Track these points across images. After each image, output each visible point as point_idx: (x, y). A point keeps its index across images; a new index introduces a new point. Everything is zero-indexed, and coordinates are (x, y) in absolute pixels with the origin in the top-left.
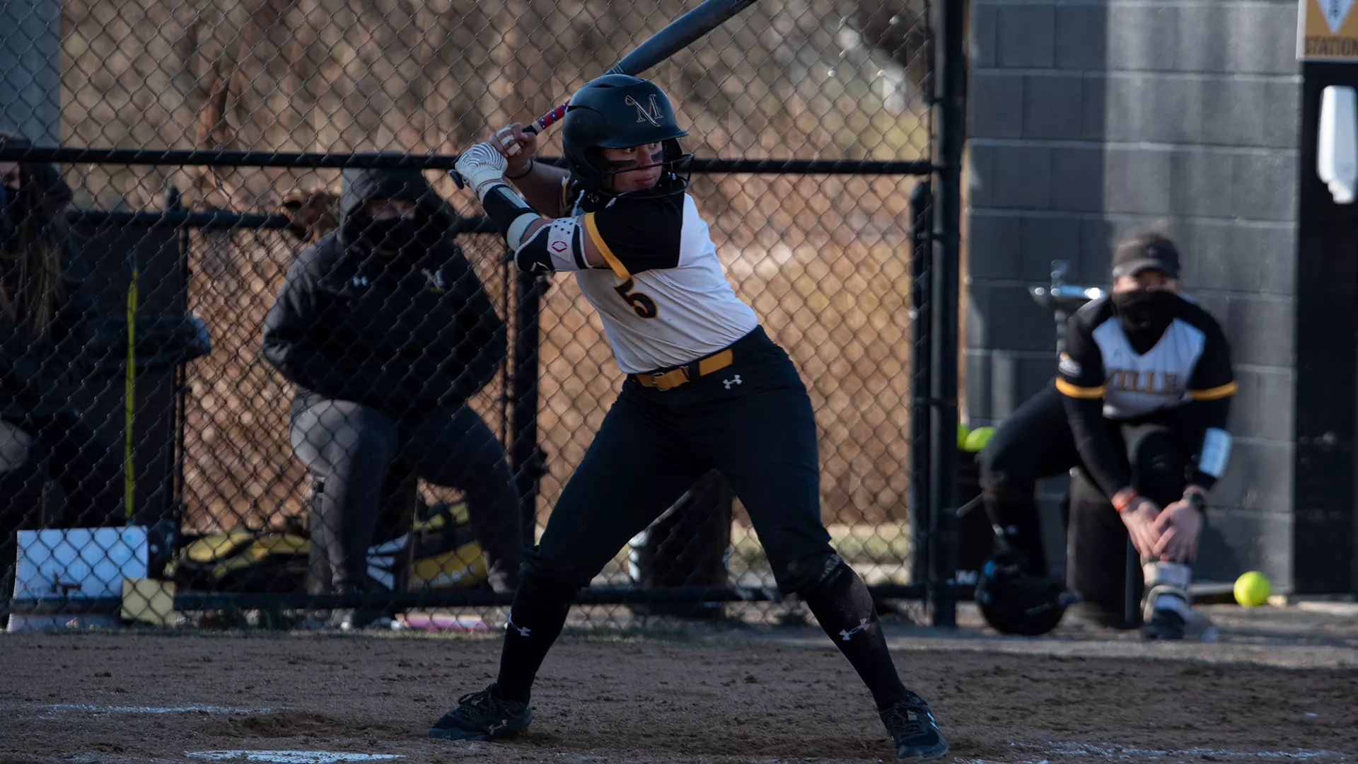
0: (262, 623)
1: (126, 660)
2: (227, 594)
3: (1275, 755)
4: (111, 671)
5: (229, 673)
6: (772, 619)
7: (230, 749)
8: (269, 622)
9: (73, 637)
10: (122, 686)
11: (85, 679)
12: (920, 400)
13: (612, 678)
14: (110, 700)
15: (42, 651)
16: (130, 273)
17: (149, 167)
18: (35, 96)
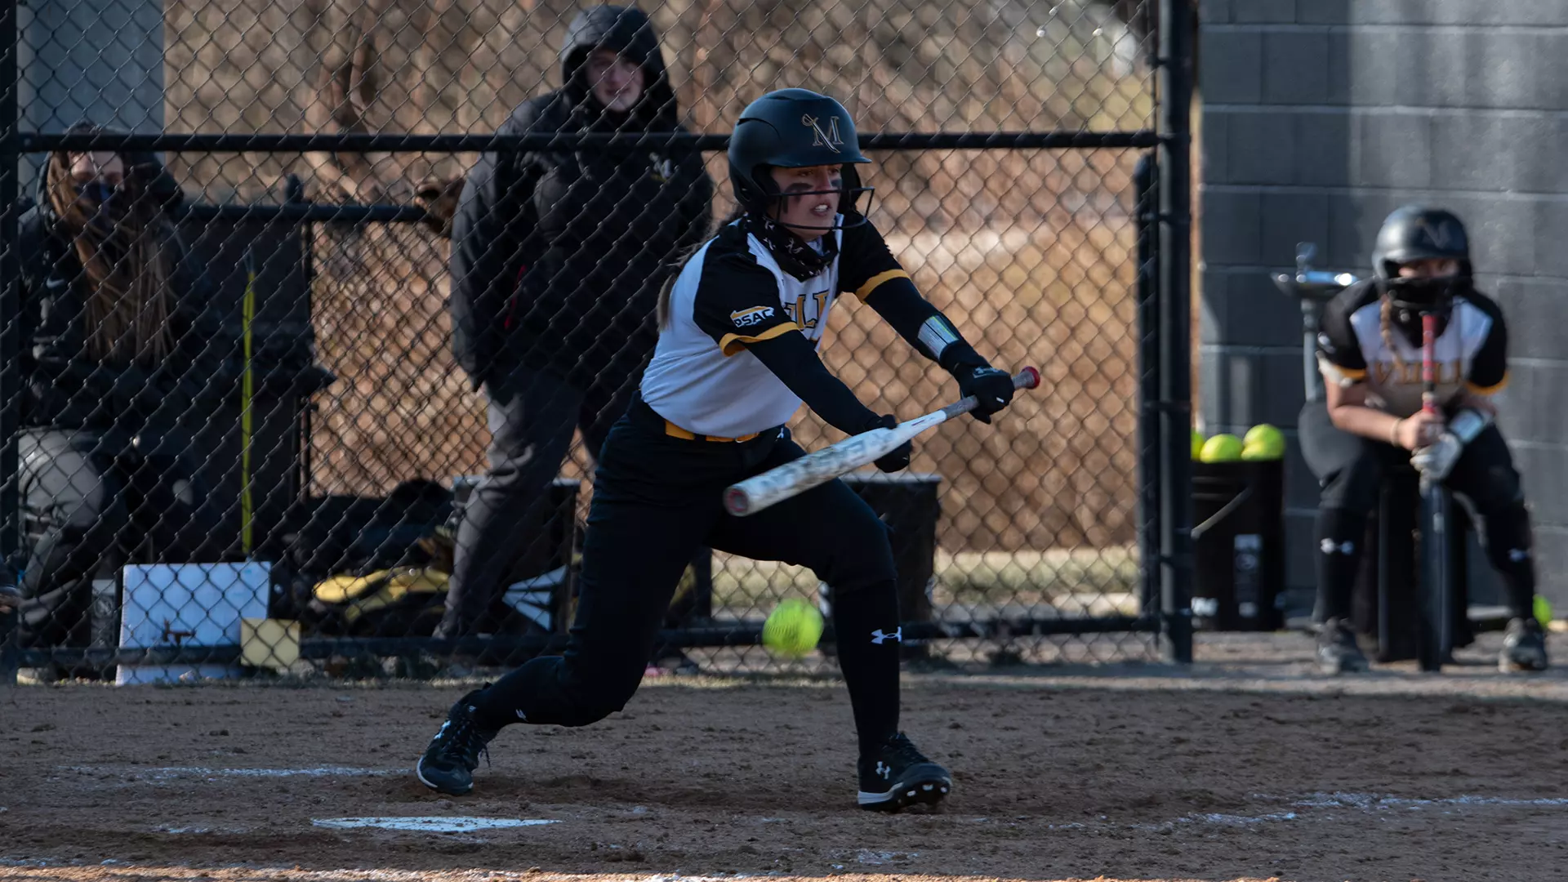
0: (401, 672)
1: (245, 715)
2: (360, 639)
3: (1553, 802)
4: (228, 729)
5: (364, 729)
6: (981, 656)
7: (363, 816)
8: (409, 670)
9: (187, 691)
10: (241, 746)
11: (200, 738)
12: (1149, 405)
13: (797, 728)
14: (225, 762)
15: (149, 707)
16: (246, 276)
17: (264, 155)
18: (135, 77)
